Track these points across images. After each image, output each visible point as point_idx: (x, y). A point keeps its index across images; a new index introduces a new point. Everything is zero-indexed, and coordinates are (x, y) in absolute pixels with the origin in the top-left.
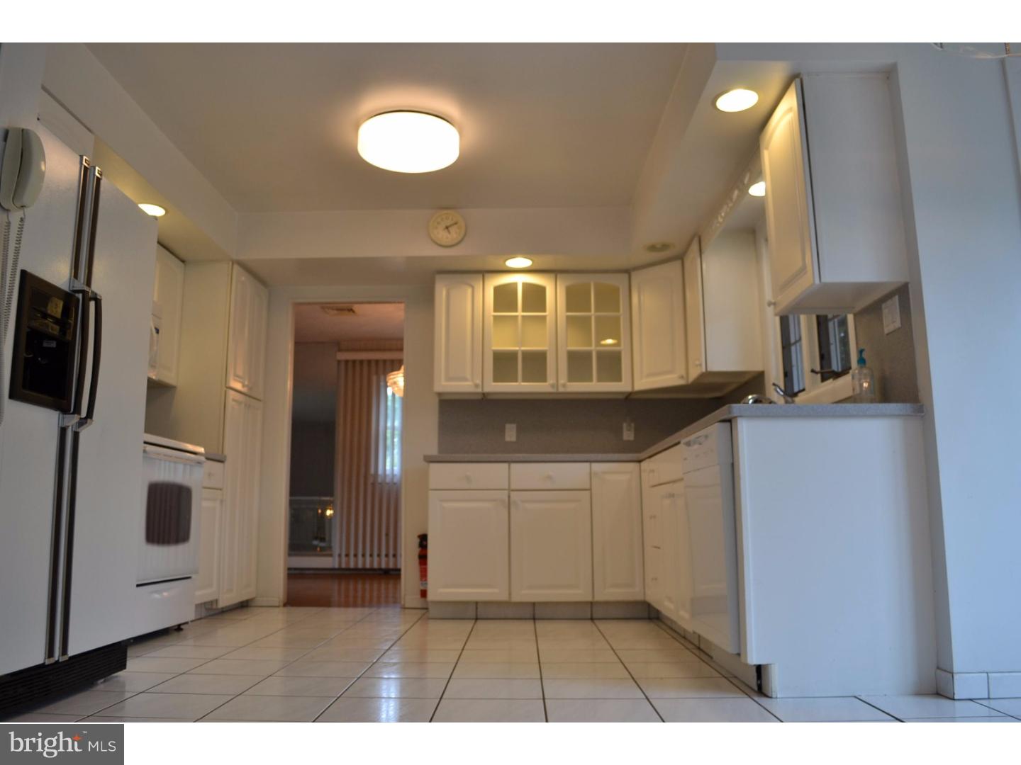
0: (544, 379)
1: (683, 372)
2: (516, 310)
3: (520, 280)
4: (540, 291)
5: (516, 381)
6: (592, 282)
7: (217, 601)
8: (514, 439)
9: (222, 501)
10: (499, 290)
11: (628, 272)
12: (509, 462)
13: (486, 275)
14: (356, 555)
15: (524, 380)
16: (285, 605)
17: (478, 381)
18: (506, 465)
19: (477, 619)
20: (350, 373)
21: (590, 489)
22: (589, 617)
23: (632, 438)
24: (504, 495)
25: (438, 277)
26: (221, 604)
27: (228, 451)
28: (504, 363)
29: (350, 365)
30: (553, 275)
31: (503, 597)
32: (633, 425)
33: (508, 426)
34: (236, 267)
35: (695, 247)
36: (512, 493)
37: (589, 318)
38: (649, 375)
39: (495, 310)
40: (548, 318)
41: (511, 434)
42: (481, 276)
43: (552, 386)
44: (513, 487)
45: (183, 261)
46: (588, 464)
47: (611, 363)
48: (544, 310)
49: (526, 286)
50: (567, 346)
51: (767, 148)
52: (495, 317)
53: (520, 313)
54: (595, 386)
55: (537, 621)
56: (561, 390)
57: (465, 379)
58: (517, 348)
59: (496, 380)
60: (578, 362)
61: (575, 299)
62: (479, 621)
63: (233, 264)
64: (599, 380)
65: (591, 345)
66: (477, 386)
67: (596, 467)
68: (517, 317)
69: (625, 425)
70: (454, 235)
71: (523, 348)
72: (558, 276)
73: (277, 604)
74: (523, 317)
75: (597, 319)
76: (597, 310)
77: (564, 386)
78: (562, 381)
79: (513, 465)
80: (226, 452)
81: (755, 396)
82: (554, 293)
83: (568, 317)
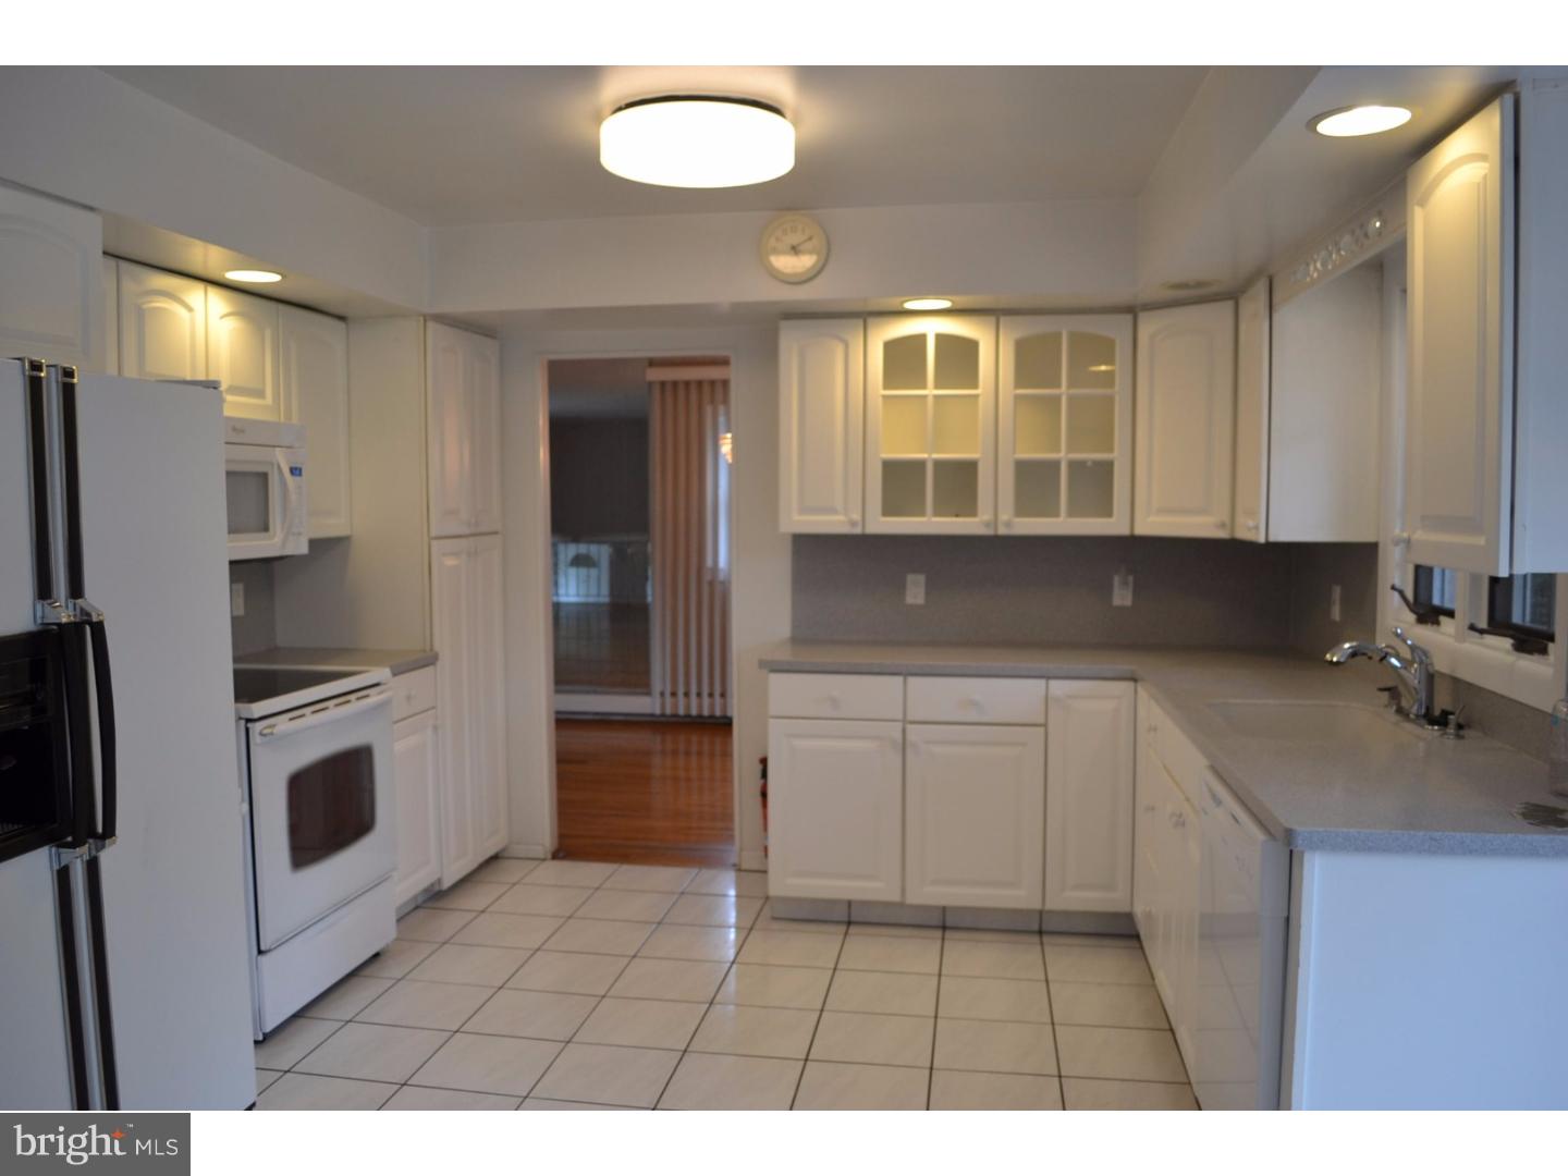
0: (973, 512)
1: (1226, 518)
2: (924, 387)
3: (931, 328)
4: (971, 347)
5: (922, 513)
6: (1065, 327)
7: (439, 881)
8: (920, 600)
9: (435, 728)
10: (891, 347)
11: (1132, 310)
12: (906, 673)
13: (870, 321)
14: (687, 694)
15: (937, 513)
16: (555, 856)
17: (856, 516)
18: (900, 679)
19: (849, 923)
20: (669, 400)
21: (1045, 725)
22: (1036, 927)
23: (1128, 602)
24: (895, 731)
25: (784, 324)
26: (446, 884)
27: (442, 645)
28: (901, 480)
29: (669, 388)
30: (992, 319)
31: (893, 896)
32: (1131, 578)
33: (910, 578)
34: (431, 325)
35: (1261, 288)
36: (909, 727)
37: (1057, 399)
38: (1162, 511)
39: (886, 387)
40: (981, 399)
41: (915, 591)
42: (861, 322)
43: (987, 525)
44: (909, 718)
45: (342, 318)
46: (1042, 682)
47: (1096, 482)
48: (975, 385)
49: (942, 339)
50: (1014, 452)
51: (1423, 203)
52: (884, 397)
53: (930, 391)
54: (1063, 524)
55: (948, 934)
56: (1002, 531)
57: (833, 511)
58: (925, 456)
59: (887, 511)
60: (1034, 480)
61: (1032, 364)
62: (853, 929)
63: (425, 321)
64: (1071, 514)
65: (1059, 451)
66: (853, 524)
67: (1058, 687)
68: (925, 397)
69: (1117, 580)
70: (806, 262)
71: (936, 456)
72: (1002, 319)
73: (542, 856)
74: (936, 397)
75: (1071, 399)
76: (1071, 385)
77: (1008, 524)
78: (1004, 517)
79: (912, 680)
80: (437, 647)
81: (1354, 644)
82: (993, 350)
83: (1017, 397)
